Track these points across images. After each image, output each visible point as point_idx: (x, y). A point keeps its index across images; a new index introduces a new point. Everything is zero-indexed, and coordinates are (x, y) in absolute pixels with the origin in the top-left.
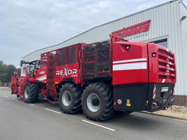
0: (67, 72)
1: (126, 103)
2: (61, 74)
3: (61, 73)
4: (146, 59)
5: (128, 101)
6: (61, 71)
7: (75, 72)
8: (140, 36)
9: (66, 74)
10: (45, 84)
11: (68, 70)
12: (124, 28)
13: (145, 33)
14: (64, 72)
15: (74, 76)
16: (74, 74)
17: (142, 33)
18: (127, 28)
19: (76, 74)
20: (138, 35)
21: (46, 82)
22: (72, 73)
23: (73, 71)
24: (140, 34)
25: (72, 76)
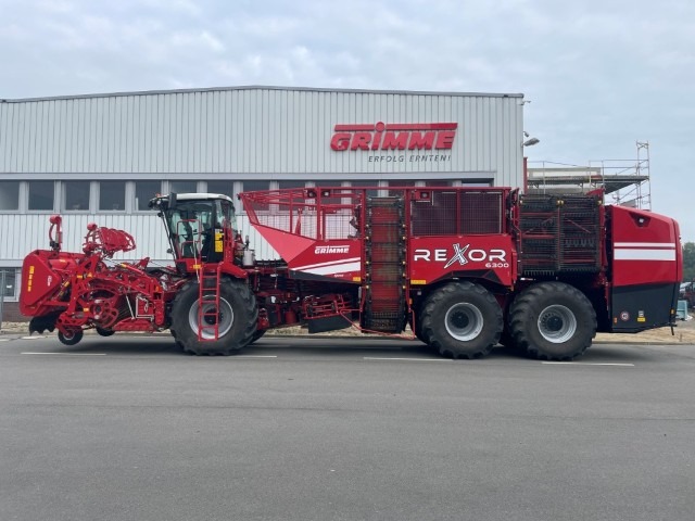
0: (466, 255)
1: (638, 316)
2: (437, 259)
3: (437, 255)
4: (673, 245)
5: (641, 314)
6: (437, 251)
7: (501, 258)
8: (428, 159)
9: (463, 261)
10: (356, 285)
11: (469, 250)
12: (380, 123)
13: (441, 153)
14: (451, 253)
15: (495, 265)
16: (497, 261)
17: (434, 152)
18: (388, 125)
19: (503, 263)
20: (422, 153)
21: (357, 279)
22: (487, 258)
23: (489, 254)
24: (428, 153)
25: (488, 265)
